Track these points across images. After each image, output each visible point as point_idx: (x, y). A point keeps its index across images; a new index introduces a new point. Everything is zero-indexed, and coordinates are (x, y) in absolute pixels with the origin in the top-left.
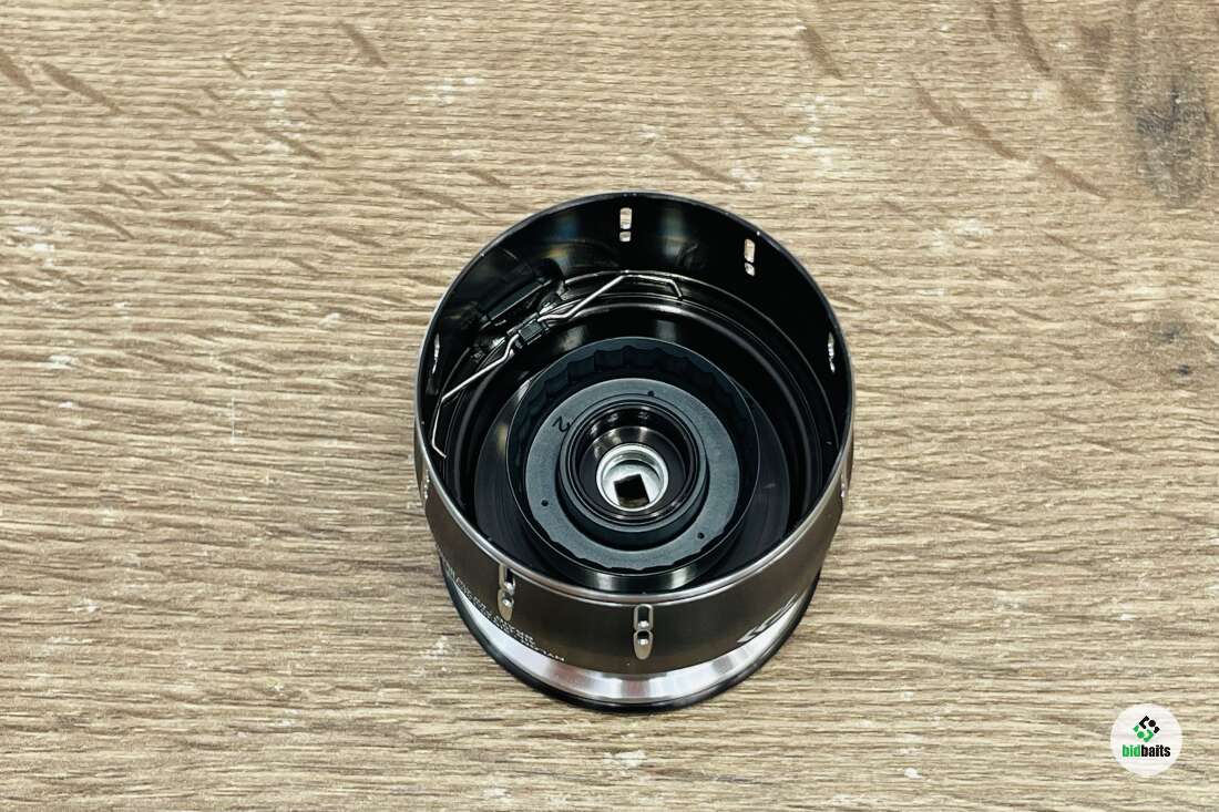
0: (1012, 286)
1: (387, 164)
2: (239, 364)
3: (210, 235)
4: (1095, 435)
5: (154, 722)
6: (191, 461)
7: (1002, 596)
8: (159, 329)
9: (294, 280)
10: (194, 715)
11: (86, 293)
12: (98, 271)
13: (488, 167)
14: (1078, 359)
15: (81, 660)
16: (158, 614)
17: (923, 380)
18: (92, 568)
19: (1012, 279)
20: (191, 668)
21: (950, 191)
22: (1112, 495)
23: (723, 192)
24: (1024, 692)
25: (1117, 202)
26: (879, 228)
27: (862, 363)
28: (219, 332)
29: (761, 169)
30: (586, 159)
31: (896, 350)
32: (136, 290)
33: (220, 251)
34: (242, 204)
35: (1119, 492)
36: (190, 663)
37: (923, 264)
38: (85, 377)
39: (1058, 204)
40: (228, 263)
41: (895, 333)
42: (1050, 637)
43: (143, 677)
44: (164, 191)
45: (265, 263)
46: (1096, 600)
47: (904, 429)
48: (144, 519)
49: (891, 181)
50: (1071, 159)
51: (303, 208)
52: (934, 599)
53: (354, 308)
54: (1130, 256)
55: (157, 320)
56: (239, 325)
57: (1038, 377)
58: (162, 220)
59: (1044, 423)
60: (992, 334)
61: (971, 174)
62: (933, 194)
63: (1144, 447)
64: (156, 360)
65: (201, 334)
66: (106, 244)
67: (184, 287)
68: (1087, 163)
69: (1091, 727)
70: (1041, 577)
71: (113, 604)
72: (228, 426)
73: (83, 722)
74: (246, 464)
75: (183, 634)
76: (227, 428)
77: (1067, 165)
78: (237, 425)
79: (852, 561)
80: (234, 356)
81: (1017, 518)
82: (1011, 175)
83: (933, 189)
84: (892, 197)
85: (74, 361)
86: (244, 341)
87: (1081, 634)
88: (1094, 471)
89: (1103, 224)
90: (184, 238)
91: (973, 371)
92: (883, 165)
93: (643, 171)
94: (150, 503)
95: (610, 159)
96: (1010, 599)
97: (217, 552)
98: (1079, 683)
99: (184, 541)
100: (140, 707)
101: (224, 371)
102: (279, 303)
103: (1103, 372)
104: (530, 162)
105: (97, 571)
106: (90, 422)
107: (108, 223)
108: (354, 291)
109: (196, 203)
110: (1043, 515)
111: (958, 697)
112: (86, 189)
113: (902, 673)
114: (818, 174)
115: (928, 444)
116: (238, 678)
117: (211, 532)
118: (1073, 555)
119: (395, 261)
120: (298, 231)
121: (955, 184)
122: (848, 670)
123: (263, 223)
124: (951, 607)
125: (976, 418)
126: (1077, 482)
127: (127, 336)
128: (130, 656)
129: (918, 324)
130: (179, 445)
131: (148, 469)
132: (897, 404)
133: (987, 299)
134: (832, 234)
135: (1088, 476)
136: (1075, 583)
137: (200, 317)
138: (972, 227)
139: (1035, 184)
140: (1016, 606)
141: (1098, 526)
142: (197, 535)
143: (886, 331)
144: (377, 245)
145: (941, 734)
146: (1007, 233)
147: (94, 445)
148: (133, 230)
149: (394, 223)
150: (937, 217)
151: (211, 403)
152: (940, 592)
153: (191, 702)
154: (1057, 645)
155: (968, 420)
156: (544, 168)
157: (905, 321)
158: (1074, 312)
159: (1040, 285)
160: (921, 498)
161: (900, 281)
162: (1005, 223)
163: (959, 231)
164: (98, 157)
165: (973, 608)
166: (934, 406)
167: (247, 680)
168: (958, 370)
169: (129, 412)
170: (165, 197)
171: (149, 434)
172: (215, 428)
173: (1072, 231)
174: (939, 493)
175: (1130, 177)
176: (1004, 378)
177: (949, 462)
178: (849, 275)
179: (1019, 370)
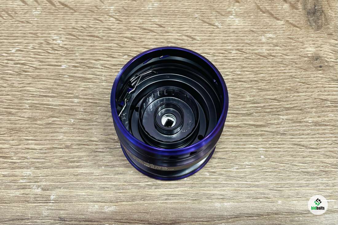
0: (280, 48)
1: (137, 23)
2: (105, 67)
3: (97, 39)
4: (301, 81)
5: (88, 146)
6: (94, 88)
7: (281, 117)
8: (86, 59)
9: (117, 48)
10: (96, 145)
11: (69, 51)
12: (72, 47)
13: (160, 23)
14: (296, 64)
15: (70, 133)
16: (88, 122)
17: (261, 69)
18: (73, 112)
19: (280, 47)
20: (96, 134)
21: (265, 28)
22: (305, 94)
23: (214, 28)
24: (287, 138)
25: (303, 30)
26: (250, 36)
27: (247, 66)
28: (100, 60)
29: (222, 23)
30: (182, 21)
31: (254, 63)
32: (81, 51)
33: (100, 42)
34: (105, 32)
35: (307, 94)
36: (95, 133)
37: (260, 44)
38: (69, 70)
39: (289, 30)
40: (101, 45)
41: (255, 59)
42: (293, 126)
43: (85, 136)
44: (87, 29)
45: (110, 45)
46: (303, 118)
47: (257, 80)
48: (84, 101)
49: (252, 26)
50: (292, 20)
51: (118, 32)
52: (266, 118)
53: (130, 54)
54: (307, 42)
55: (86, 57)
56: (105, 58)
57: (287, 69)
58: (86, 35)
59: (289, 79)
60: (276, 59)
61: (270, 24)
62: (261, 28)
63: (312, 84)
64: (86, 66)
65: (96, 60)
66: (74, 41)
67: (91, 50)
68: (296, 22)
69: (303, 146)
70: (290, 113)
71: (77, 120)
72: (103, 80)
73: (71, 147)
74: (107, 89)
75: (94, 127)
76: (102, 81)
77: (291, 22)
78: (105, 80)
79: (247, 110)
80: (104, 65)
81: (284, 100)
82: (279, 24)
83: (261, 27)
84: (252, 29)
85: (67, 66)
86: (105, 62)
87: (300, 125)
88: (301, 89)
89: (300, 35)
90: (91, 39)
91: (273, 67)
92: (250, 22)
93: (195, 24)
94: (85, 98)
95: (188, 21)
96: (283, 118)
97: (101, 108)
98: (300, 136)
99: (93, 106)
100: (84, 143)
101: (101, 68)
102: (113, 53)
103: (302, 67)
104: (169, 22)
105: (73, 113)
106: (71, 80)
107: (74, 36)
108: (130, 51)
109: (94, 32)
110: (290, 99)
111: (272, 140)
112: (69, 28)
113: (259, 134)
114: (235, 24)
115: (263, 84)
116: (107, 136)
117: (99, 104)
118: (297, 108)
119: (139, 44)
120: (117, 38)
121: (266, 26)
122: (247, 134)
123: (109, 36)
124: (270, 120)
125: (273, 78)
126: (297, 91)
127: (79, 61)
128: (81, 132)
129: (259, 57)
130: (92, 85)
131: (85, 90)
132: (255, 75)
133: (275, 51)
134: (239, 37)
135: (300, 90)
136: (298, 114)
137: (96, 57)
138: (271, 35)
139: (284, 26)
140: (285, 119)
141: (302, 101)
142: (96, 105)
143: (252, 58)
144: (135, 41)
145: (269, 148)
146: (279, 37)
147: (72, 85)
148: (80, 37)
149: (139, 36)
150: (263, 33)
151: (99, 75)
152: (267, 116)
153: (96, 142)
154: (294, 128)
155: (272, 78)
156: (173, 23)
157: (256, 56)
158: (295, 54)
159: (287, 48)
160: (262, 95)
161: (255, 48)
162: (278, 35)
163: (268, 36)
164: (71, 21)
165: (275, 120)
166: (264, 75)
167: (109, 137)
168: (269, 67)
169: (80, 78)
170: (87, 30)
171: (85, 82)
172: (100, 81)
173: (294, 36)
174: (266, 94)
175: (306, 24)
176: (280, 69)
177: (268, 87)
178: (243, 46)
179: (283, 67)
